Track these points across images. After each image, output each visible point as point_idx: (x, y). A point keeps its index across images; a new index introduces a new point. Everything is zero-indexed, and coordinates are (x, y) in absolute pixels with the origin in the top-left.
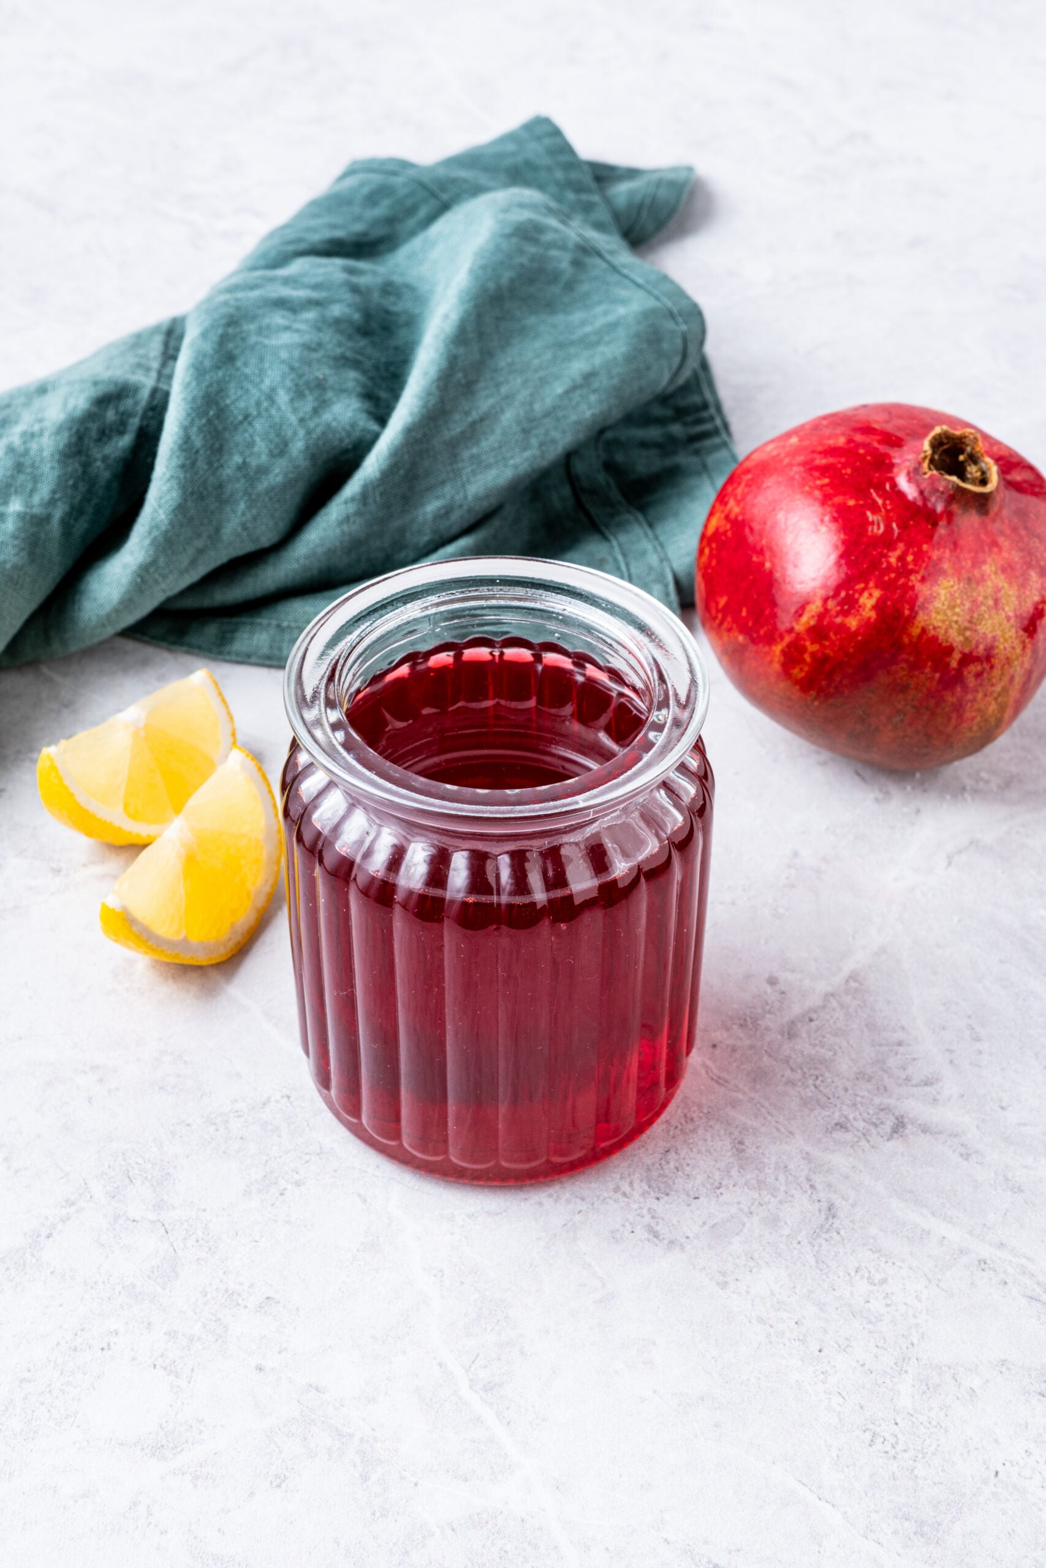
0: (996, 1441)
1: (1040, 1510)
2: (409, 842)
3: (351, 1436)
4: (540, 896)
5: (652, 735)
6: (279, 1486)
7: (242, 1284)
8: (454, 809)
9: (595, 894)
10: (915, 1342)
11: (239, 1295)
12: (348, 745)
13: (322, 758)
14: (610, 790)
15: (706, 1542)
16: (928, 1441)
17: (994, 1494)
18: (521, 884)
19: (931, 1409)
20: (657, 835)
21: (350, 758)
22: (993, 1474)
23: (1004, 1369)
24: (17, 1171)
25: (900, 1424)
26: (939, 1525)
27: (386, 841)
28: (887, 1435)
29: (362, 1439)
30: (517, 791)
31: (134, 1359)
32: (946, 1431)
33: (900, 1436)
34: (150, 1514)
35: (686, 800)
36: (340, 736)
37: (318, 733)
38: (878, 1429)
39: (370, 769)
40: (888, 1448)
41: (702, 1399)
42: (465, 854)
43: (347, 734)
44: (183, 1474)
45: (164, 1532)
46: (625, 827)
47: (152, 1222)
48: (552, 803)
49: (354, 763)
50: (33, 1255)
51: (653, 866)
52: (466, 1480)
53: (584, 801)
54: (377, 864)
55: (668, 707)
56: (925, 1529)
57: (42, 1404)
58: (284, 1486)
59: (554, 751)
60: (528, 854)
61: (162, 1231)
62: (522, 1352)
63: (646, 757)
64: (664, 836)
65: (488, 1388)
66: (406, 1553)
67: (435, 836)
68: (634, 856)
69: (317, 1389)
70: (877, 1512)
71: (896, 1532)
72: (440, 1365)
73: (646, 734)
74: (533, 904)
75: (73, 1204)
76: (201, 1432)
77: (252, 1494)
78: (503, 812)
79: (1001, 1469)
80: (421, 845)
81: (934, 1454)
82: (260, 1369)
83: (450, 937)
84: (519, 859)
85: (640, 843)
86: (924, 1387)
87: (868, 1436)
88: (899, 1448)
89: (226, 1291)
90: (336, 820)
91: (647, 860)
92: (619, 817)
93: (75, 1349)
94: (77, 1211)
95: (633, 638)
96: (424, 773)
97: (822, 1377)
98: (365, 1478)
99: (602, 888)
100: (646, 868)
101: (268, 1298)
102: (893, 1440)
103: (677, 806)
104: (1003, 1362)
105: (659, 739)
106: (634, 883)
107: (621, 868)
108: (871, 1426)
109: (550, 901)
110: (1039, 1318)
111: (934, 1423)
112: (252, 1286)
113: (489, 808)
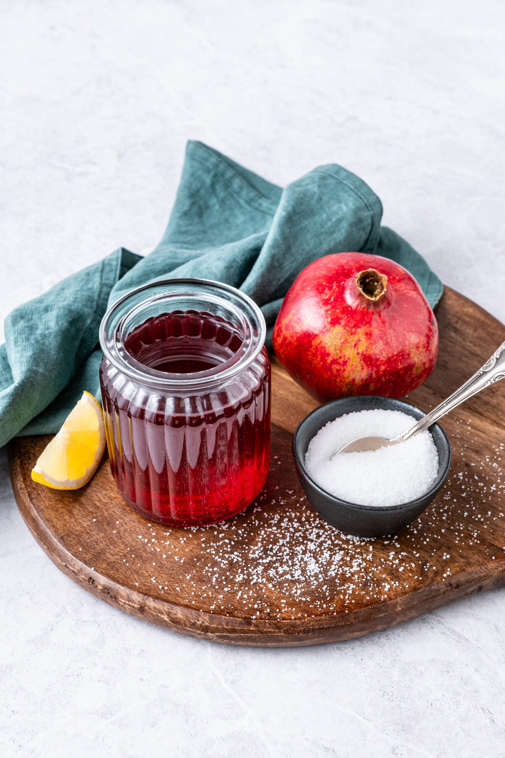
0: (431, 692)
1: (449, 718)
2: (150, 394)
3: (180, 705)
4: (202, 413)
5: (244, 349)
6: (153, 727)
7: (131, 645)
8: (166, 382)
9: (223, 413)
10: (399, 654)
11: (131, 650)
12: (125, 357)
13: (115, 363)
14: (227, 372)
15: (321, 739)
16: (405, 693)
17: (431, 713)
18: (194, 409)
19: (405, 681)
20: (247, 389)
21: (126, 362)
22: (430, 705)
23: (433, 663)
24: (35, 603)
25: (394, 687)
26: (410, 726)
27: (142, 393)
28: (389, 692)
29: (184, 706)
30: (191, 374)
31: (91, 678)
32: (412, 689)
33: (394, 692)
34: (103, 740)
35: (259, 375)
36: (122, 353)
37: (113, 353)
38: (386, 690)
39: (134, 367)
40: (390, 697)
41: (317, 682)
42: (172, 398)
43: (125, 353)
44: (115, 724)
45: (109, 748)
46: (234, 385)
47: (93, 622)
48: (204, 378)
49: (128, 364)
50: (46, 638)
51: (245, 401)
52: (227, 720)
53: (217, 377)
54: (138, 403)
55: (250, 338)
56: (405, 728)
57: (56, 699)
58: (155, 726)
59: (203, 354)
60: (196, 398)
61: (97, 625)
62: (245, 667)
63: (242, 358)
64: (250, 389)
65: (233, 682)
66: (206, 750)
67: (160, 392)
68: (238, 397)
69: (165, 687)
70: (386, 723)
71: (394, 730)
72: (213, 674)
73: (242, 349)
74: (199, 417)
75: (59, 616)
76: (121, 707)
77: (143, 730)
78: (185, 382)
79: (433, 702)
80: (155, 395)
81: (407, 698)
82: (141, 680)
83: (167, 430)
84: (193, 400)
85: (241, 391)
86: (403, 672)
87: (382, 693)
88: (394, 696)
89: (125, 648)
90: (121, 387)
91: (244, 398)
92: (232, 382)
93: (67, 676)
94: (62, 619)
95: (237, 311)
96: (156, 368)
97: (363, 670)
98: (187, 721)
99: (225, 410)
100: (242, 402)
101: (142, 650)
102: (391, 694)
103: (256, 377)
104: (433, 660)
105: (246, 350)
106: (239, 408)
107: (233, 402)
108: (383, 689)
109: (205, 416)
110: (446, 641)
111: (407, 686)
112: (135, 646)
113: (180, 381)
